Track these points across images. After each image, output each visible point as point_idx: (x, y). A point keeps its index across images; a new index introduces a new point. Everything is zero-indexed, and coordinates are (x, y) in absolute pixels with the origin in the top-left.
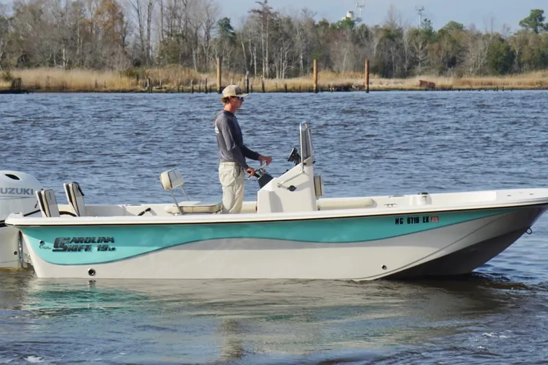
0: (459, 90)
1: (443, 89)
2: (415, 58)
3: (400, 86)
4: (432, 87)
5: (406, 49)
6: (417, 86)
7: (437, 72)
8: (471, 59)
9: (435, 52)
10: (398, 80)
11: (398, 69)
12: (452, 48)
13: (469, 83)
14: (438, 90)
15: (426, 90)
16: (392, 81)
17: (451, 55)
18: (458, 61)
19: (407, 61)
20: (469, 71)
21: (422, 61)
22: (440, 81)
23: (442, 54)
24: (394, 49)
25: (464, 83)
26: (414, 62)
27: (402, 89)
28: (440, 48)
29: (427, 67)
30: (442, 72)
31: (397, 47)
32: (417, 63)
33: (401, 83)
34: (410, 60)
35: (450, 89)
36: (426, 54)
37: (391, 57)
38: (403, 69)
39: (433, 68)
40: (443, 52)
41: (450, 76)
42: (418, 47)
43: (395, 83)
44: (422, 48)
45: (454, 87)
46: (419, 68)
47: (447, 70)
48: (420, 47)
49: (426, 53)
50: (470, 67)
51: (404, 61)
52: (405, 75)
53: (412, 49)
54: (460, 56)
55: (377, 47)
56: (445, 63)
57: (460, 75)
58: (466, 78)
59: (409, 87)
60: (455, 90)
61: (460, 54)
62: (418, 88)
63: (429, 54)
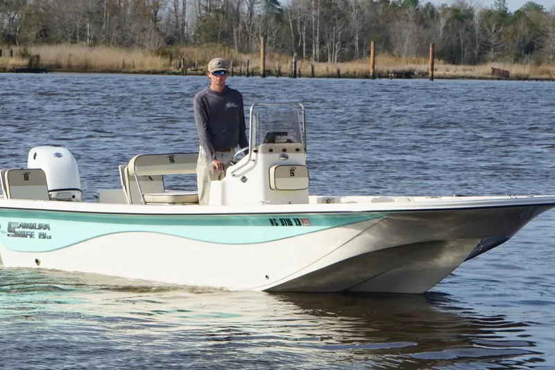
0: (537, 80)
1: (519, 78)
2: (487, 42)
3: (469, 73)
4: (505, 76)
5: (477, 32)
6: (489, 74)
7: (512, 59)
8: (551, 45)
9: (510, 36)
10: (467, 67)
11: (467, 54)
12: (530, 33)
13: (548, 72)
14: (511, 79)
15: (499, 79)
16: (460, 67)
17: (528, 40)
18: (536, 47)
19: (478, 46)
20: (549, 59)
21: (494, 46)
22: (515, 69)
23: (518, 38)
24: (464, 31)
25: (542, 73)
26: (486, 47)
27: (471, 78)
28: (515, 32)
29: (500, 53)
30: (517, 59)
31: (467, 30)
32: (489, 48)
33: (471, 70)
34: (481, 45)
35: (526, 79)
36: (500, 38)
37: (459, 41)
38: (473, 55)
39: (507, 54)
40: (518, 37)
41: (527, 63)
42: (491, 30)
43: (464, 70)
44: (495, 31)
45: (531, 77)
46: (491, 54)
47: (524, 57)
48: (493, 30)
49: (499, 36)
50: (549, 54)
51: (474, 46)
52: (474, 61)
53: (484, 32)
54: (539, 41)
55: (444, 29)
56: (521, 49)
57: (539, 63)
58: (544, 67)
59: (479, 76)
60: (532, 79)
61: (539, 38)
62: (489, 76)
63: (503, 38)
